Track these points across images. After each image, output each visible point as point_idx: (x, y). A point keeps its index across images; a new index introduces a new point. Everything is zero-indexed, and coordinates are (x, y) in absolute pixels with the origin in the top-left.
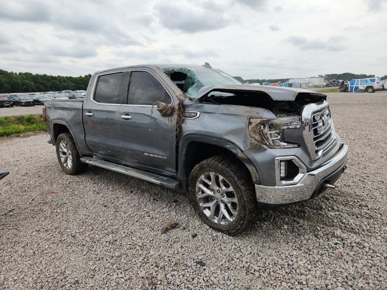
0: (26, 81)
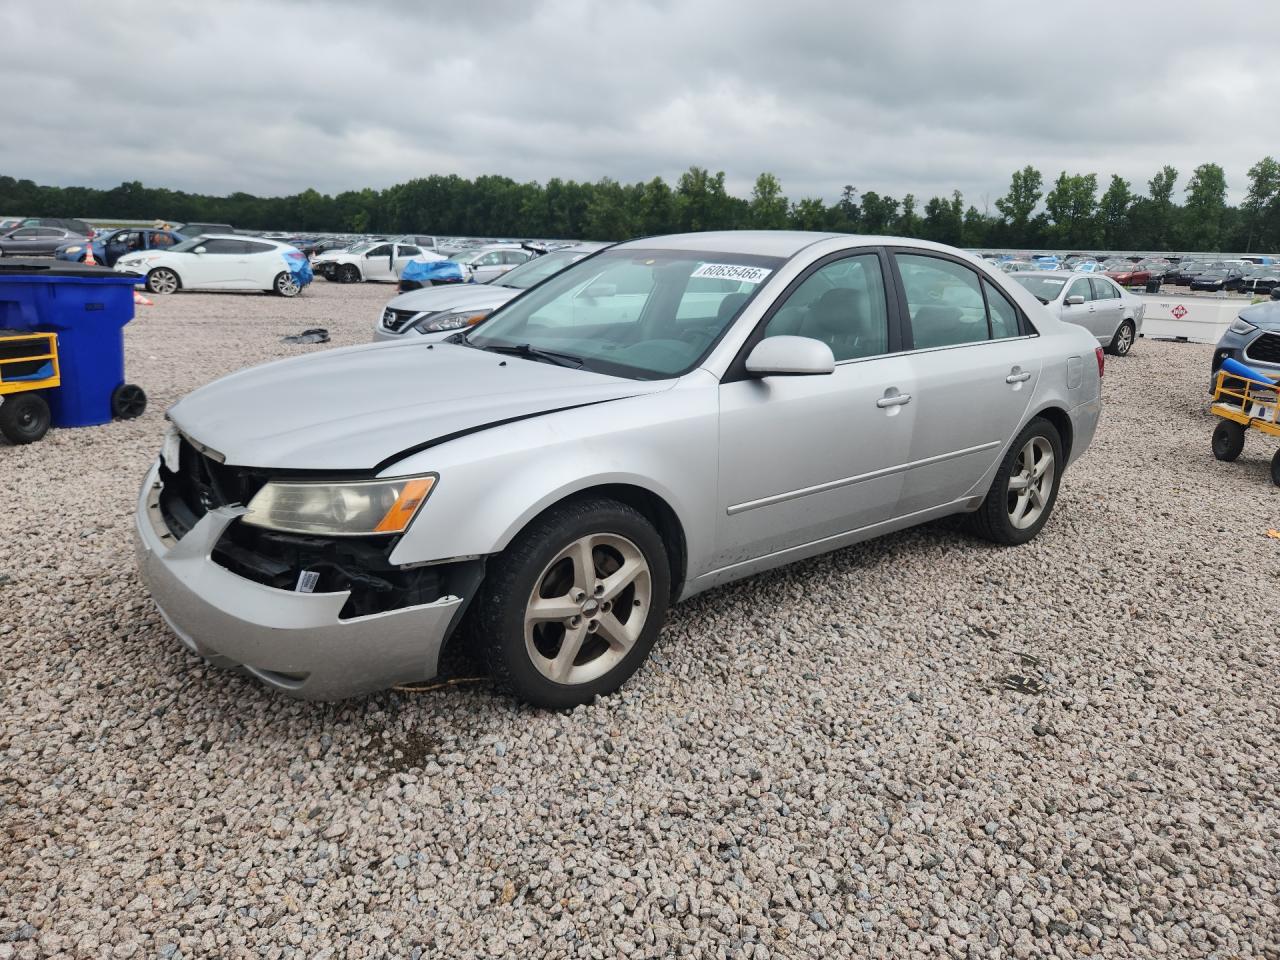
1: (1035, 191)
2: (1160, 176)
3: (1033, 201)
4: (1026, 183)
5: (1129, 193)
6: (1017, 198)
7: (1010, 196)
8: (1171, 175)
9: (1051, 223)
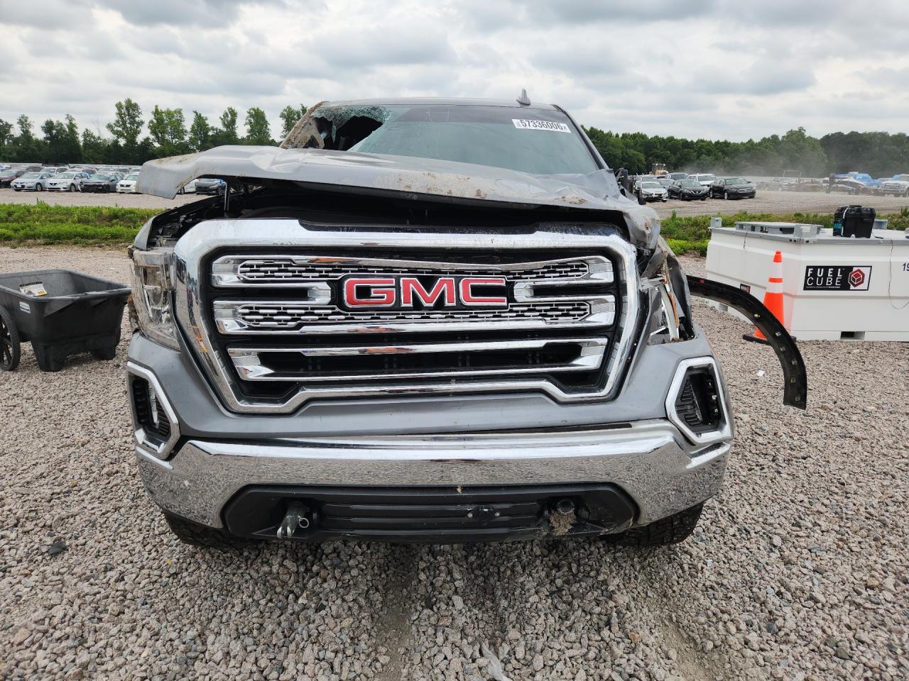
0: (631, 152)
1: (137, 119)
2: (226, 116)
3: (137, 127)
4: (129, 111)
5: (207, 125)
6: (124, 123)
7: (118, 122)
8: (234, 114)
9: (157, 145)
